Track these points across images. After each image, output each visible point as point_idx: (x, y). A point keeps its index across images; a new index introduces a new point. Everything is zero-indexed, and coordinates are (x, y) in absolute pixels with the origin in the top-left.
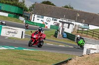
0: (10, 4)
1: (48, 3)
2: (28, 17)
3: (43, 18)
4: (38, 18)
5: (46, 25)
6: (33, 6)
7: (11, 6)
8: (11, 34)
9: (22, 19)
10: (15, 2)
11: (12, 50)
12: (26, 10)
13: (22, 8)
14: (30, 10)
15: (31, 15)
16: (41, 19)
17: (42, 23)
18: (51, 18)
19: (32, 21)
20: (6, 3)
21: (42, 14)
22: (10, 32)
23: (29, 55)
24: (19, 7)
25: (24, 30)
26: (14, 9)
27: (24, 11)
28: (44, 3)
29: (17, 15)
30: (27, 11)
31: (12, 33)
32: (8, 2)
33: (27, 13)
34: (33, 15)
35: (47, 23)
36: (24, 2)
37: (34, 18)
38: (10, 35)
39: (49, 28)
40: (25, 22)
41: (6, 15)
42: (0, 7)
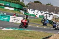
0: (15, 3)
1: (37, 2)
2: (25, 11)
3: (34, 11)
4: (32, 11)
5: (36, 15)
6: (29, 4)
7: (15, 4)
8: (15, 21)
9: (22, 11)
10: (18, 2)
13: (22, 5)
14: (27, 6)
15: (27, 9)
16: (33, 12)
17: (34, 14)
18: (40, 11)
19: (28, 13)
20: (13, 2)
21: (34, 9)
23: (26, 33)
24: (20, 5)
26: (17, 6)
27: (23, 7)
28: (35, 2)
29: (19, 9)
30: (25, 7)
32: (14, 2)
33: (25, 8)
34: (29, 9)
35: (37, 14)
36: (23, 1)
37: (29, 11)
39: (38, 17)
40: (24, 13)
41: (13, 9)
42: (9, 5)
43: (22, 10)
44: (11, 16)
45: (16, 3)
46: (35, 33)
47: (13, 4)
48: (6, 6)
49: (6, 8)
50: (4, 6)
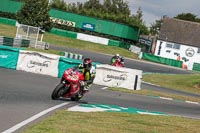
0: (112, 20)
1: (189, 17)
2: (147, 47)
3: (178, 48)
4: (169, 49)
6: (159, 24)
7: (114, 24)
8: (113, 80)
9: (135, 49)
10: (122, 16)
11: (114, 114)
12: (144, 31)
13: (136, 28)
14: (153, 31)
15: (153, 42)
16: (173, 51)
17: (175, 58)
18: (196, 49)
19: (156, 54)
20: (105, 18)
21: (177, 40)
22: (112, 77)
23: (149, 124)
24: (131, 26)
25: (139, 73)
26: (120, 30)
27: (141, 33)
28: (181, 17)
29: (126, 42)
30: (146, 34)
31: (116, 78)
32: (108, 15)
33: (147, 37)
34: (158, 42)
35: (187, 58)
36: (140, 15)
37: (160, 48)
38: (112, 83)
39: (190, 68)
40: (141, 56)
41: (105, 41)
42: (93, 26)
43: (134, 43)
44: (98, 66)
45: (117, 21)
46: (179, 123)
47: (104, 22)
48: (83, 31)
49: (81, 36)
50: (77, 30)
